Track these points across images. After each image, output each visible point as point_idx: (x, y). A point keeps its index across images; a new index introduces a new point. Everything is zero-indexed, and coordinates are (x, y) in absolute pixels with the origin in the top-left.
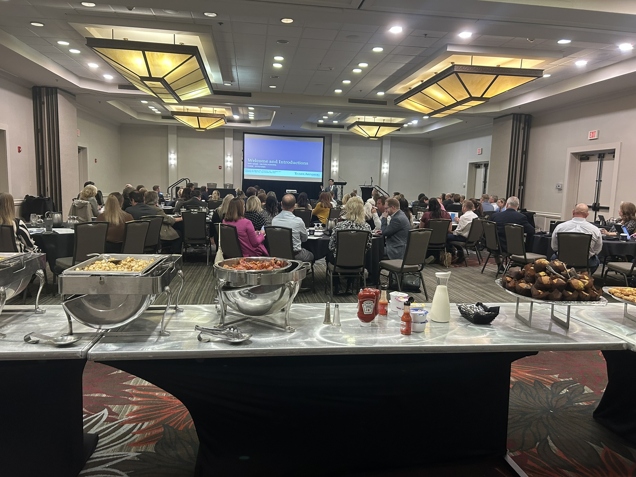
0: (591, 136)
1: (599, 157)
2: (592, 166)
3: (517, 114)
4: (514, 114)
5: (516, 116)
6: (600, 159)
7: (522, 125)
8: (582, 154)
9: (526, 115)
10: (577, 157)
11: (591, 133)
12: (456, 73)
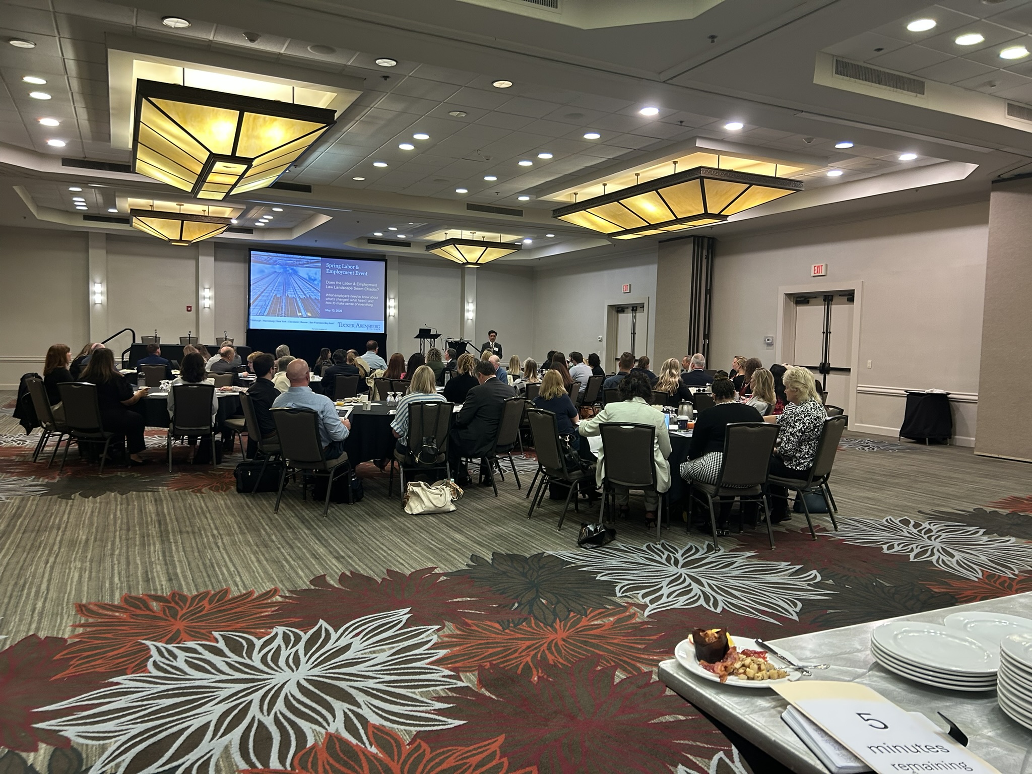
0: (816, 272)
1: (825, 300)
2: (816, 311)
3: (699, 237)
4: (694, 236)
5: (697, 239)
6: (826, 303)
7: (705, 253)
8: (799, 296)
9: (709, 238)
10: (792, 300)
11: (816, 268)
12: (702, 179)
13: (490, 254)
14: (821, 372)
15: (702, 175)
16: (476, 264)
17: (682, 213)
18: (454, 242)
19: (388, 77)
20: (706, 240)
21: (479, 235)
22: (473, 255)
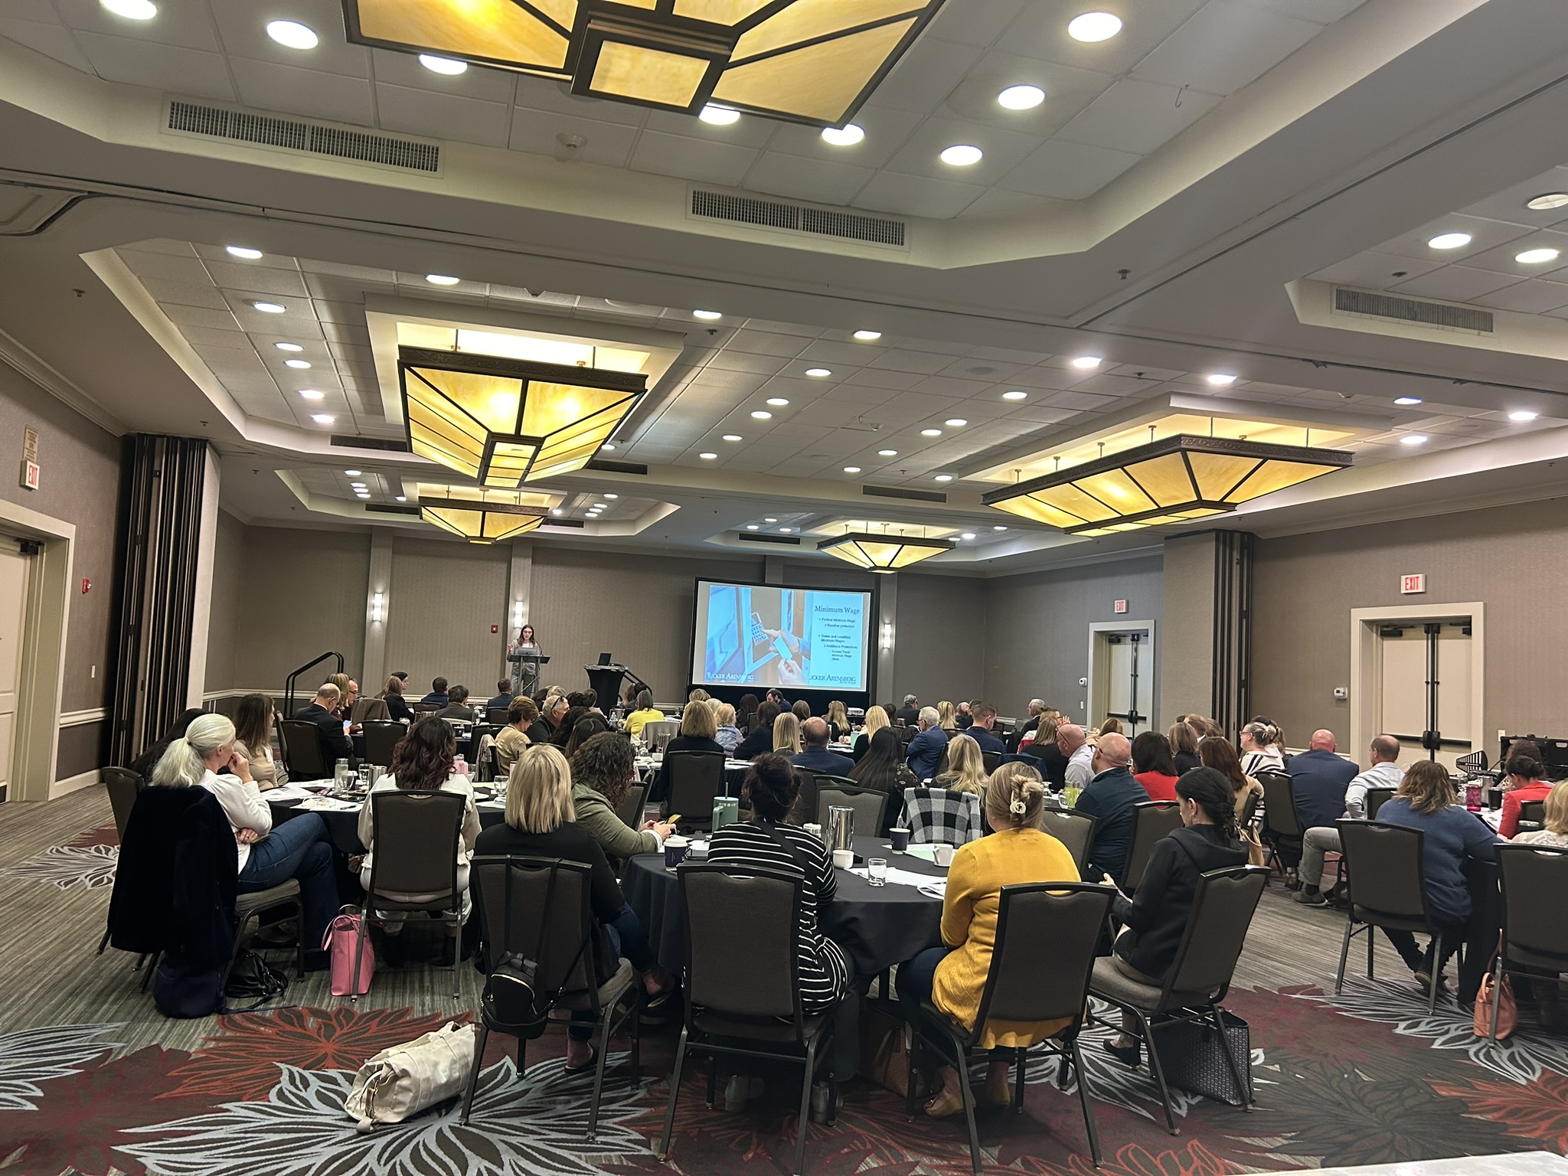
0: (1408, 587)
1: (1427, 632)
2: (1416, 647)
3: (1225, 531)
4: (1218, 531)
5: (1221, 534)
6: (1430, 635)
7: (1236, 556)
8: (1386, 623)
9: (1243, 534)
10: (1375, 630)
11: (1409, 581)
12: (1184, 452)
13: (909, 555)
14: (1427, 747)
15: (1183, 446)
16: (888, 568)
17: (1165, 500)
18: (856, 537)
19: (715, 331)
20: (1237, 536)
21: (894, 528)
22: (882, 556)
